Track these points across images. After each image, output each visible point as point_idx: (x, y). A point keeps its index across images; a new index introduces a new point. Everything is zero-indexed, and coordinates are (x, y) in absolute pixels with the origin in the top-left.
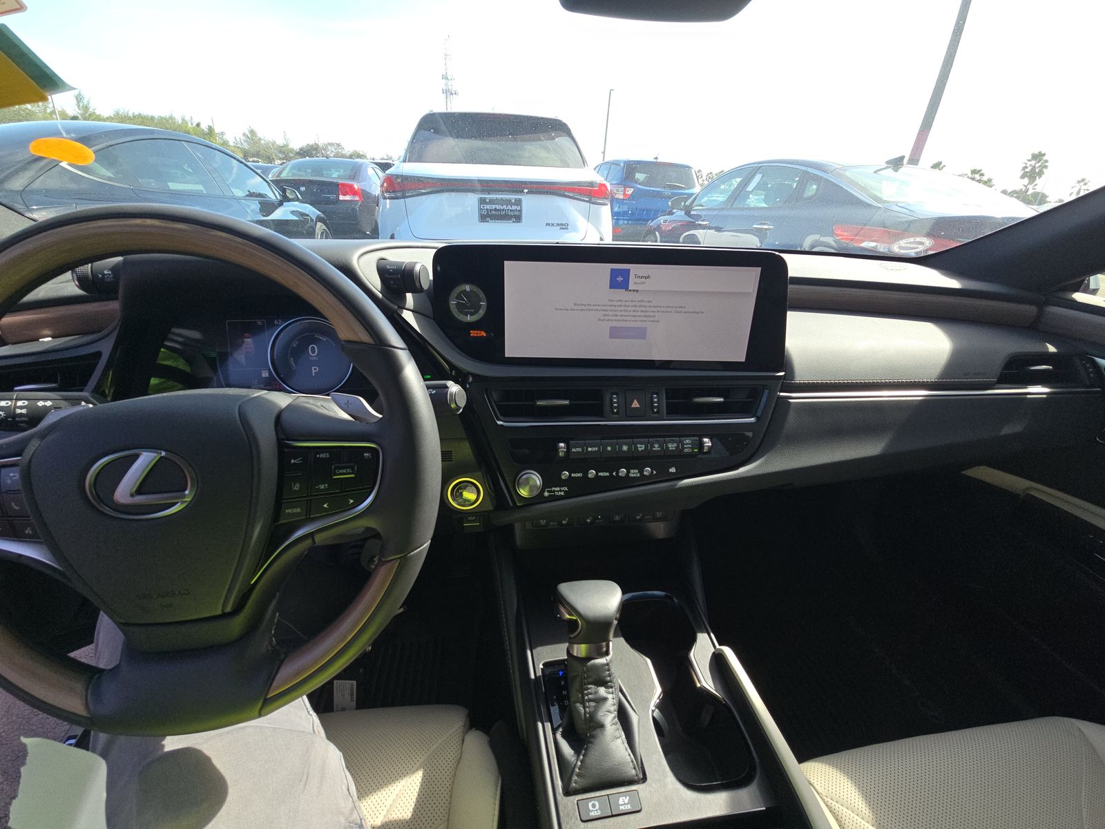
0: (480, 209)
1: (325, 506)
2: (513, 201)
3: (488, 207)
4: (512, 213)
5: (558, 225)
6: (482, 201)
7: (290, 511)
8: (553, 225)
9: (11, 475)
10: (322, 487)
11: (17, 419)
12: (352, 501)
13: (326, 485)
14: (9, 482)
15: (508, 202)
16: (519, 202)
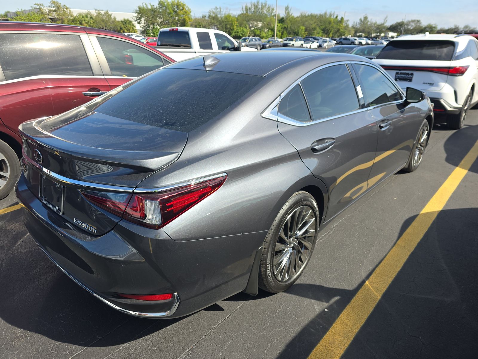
0: (396, 76)
2: (410, 74)
3: (399, 75)
4: (409, 78)
5: (429, 83)
6: (397, 73)
8: (426, 83)
15: (408, 74)
16: (412, 74)
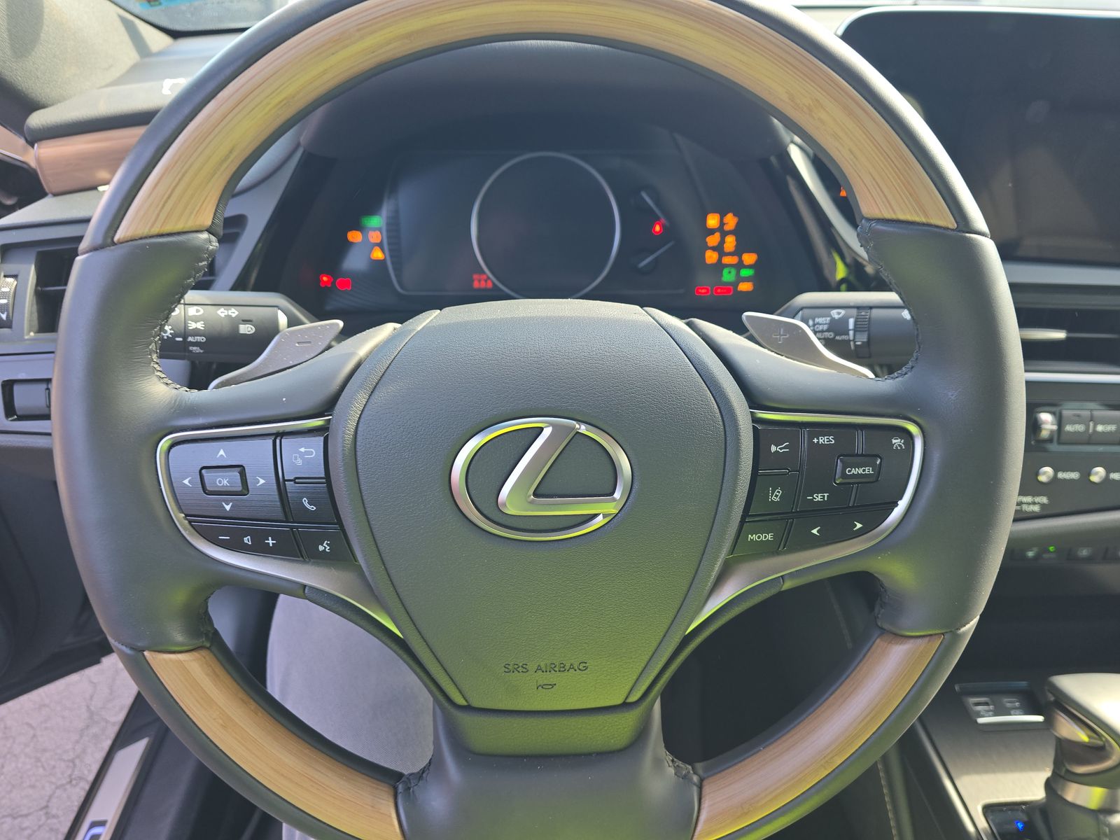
1: (815, 531)
7: (755, 537)
9: (303, 450)
10: (818, 498)
11: (190, 339)
12: (859, 526)
13: (826, 495)
14: (299, 462)
